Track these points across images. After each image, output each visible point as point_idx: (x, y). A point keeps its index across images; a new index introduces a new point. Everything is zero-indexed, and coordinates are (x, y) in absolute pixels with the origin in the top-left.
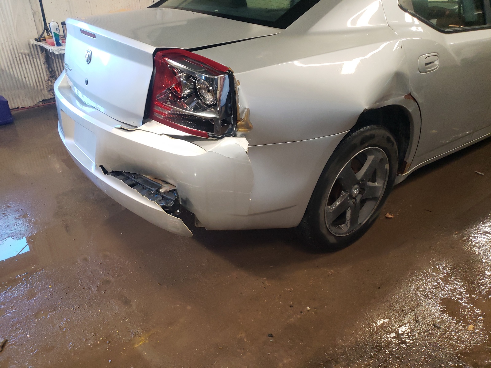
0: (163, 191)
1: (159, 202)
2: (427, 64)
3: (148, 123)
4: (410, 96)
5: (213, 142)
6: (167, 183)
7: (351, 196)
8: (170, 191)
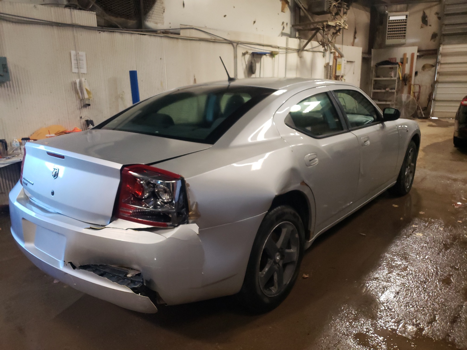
0: (130, 276)
1: (128, 285)
2: (310, 161)
3: (114, 222)
4: (303, 183)
5: (171, 230)
6: (132, 269)
7: (275, 262)
8: (136, 275)
